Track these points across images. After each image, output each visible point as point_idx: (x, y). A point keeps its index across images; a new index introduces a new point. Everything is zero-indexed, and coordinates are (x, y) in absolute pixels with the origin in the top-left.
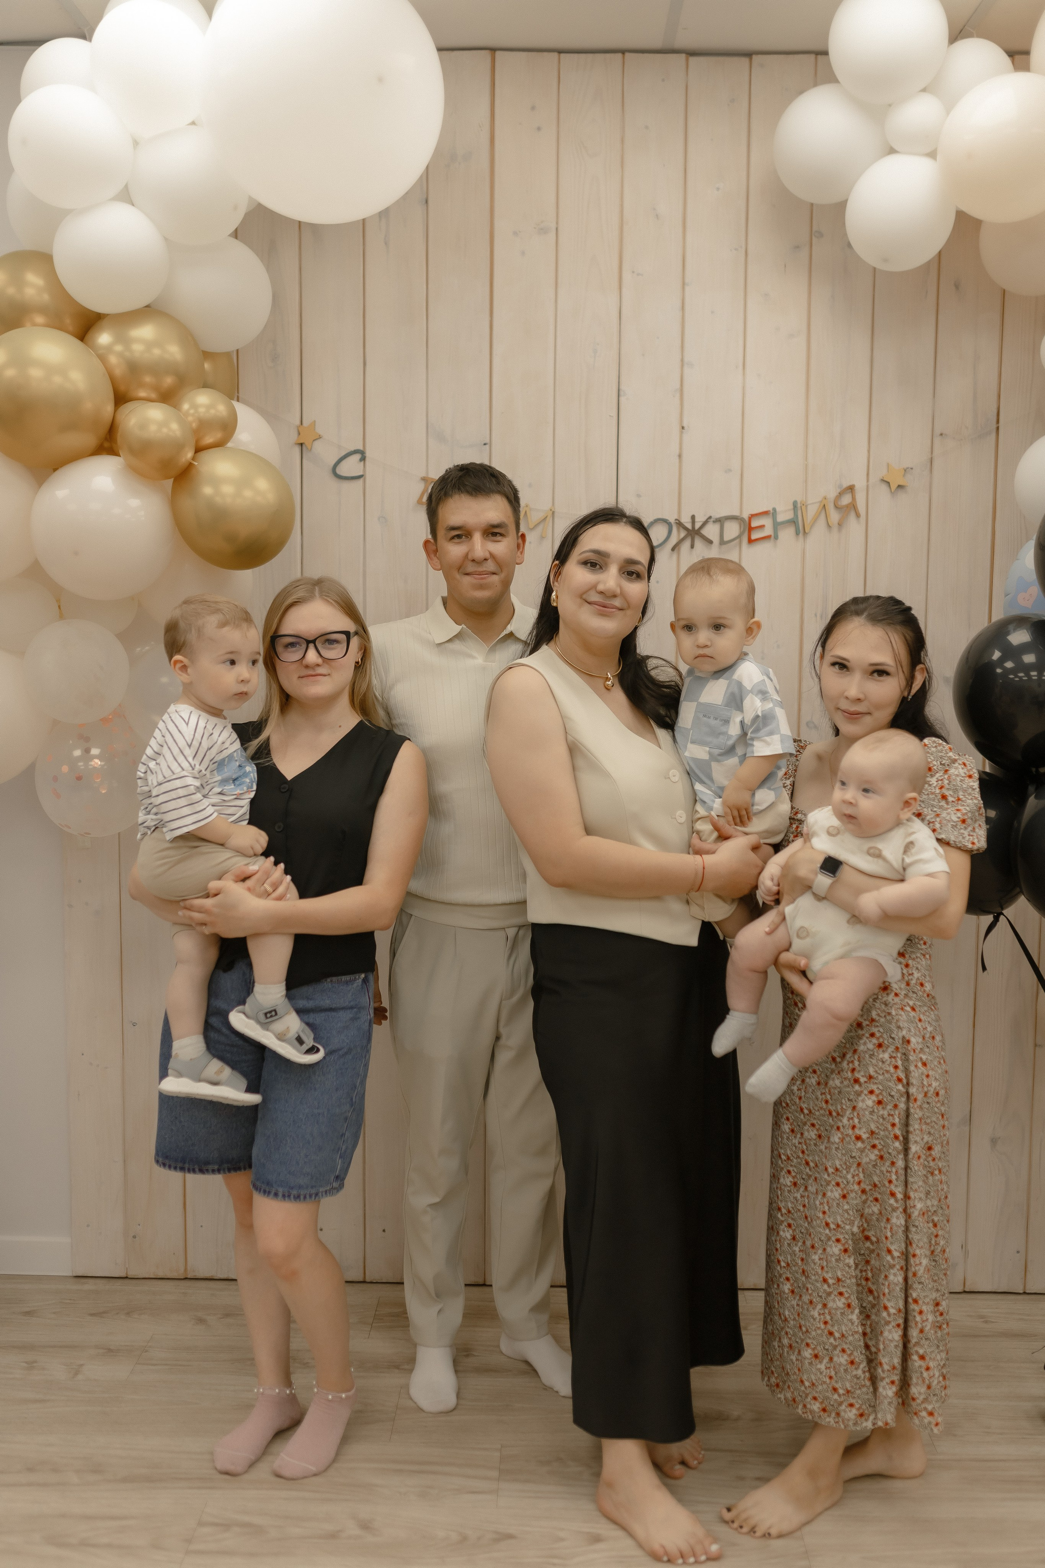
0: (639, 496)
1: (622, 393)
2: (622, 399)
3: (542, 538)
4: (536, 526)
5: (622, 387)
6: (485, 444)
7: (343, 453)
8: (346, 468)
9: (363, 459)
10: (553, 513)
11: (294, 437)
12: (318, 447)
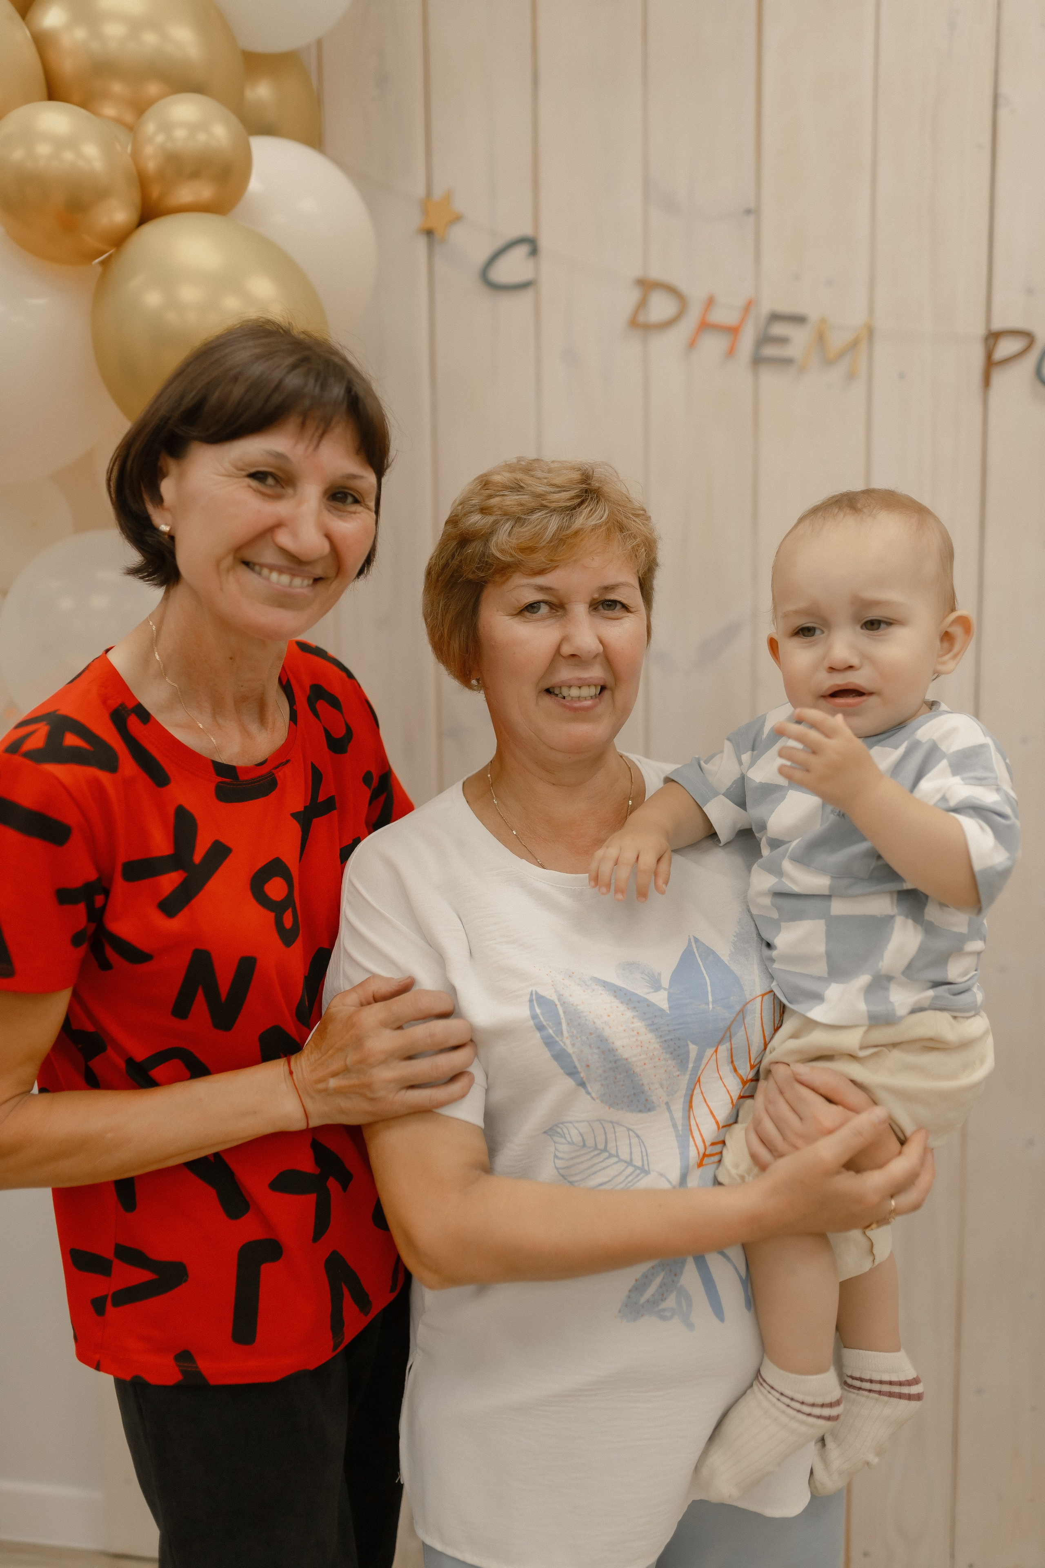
0: (1030, 291)
1: (1001, 101)
2: (1003, 113)
3: (851, 376)
4: (841, 354)
5: (1004, 89)
6: (748, 212)
7: (499, 243)
8: (505, 272)
9: (534, 252)
10: (870, 332)
11: (416, 220)
12: (458, 235)
